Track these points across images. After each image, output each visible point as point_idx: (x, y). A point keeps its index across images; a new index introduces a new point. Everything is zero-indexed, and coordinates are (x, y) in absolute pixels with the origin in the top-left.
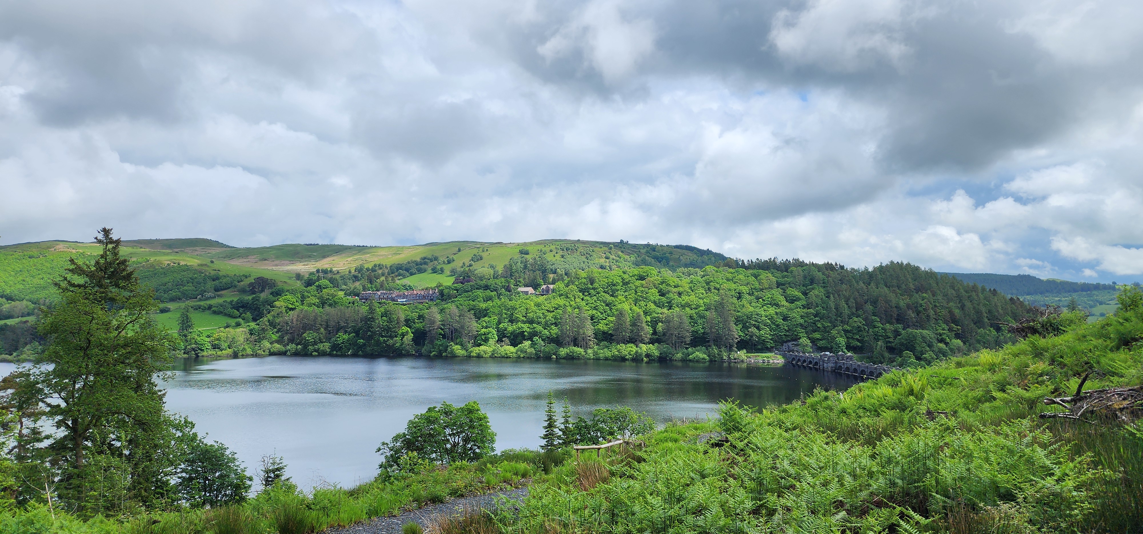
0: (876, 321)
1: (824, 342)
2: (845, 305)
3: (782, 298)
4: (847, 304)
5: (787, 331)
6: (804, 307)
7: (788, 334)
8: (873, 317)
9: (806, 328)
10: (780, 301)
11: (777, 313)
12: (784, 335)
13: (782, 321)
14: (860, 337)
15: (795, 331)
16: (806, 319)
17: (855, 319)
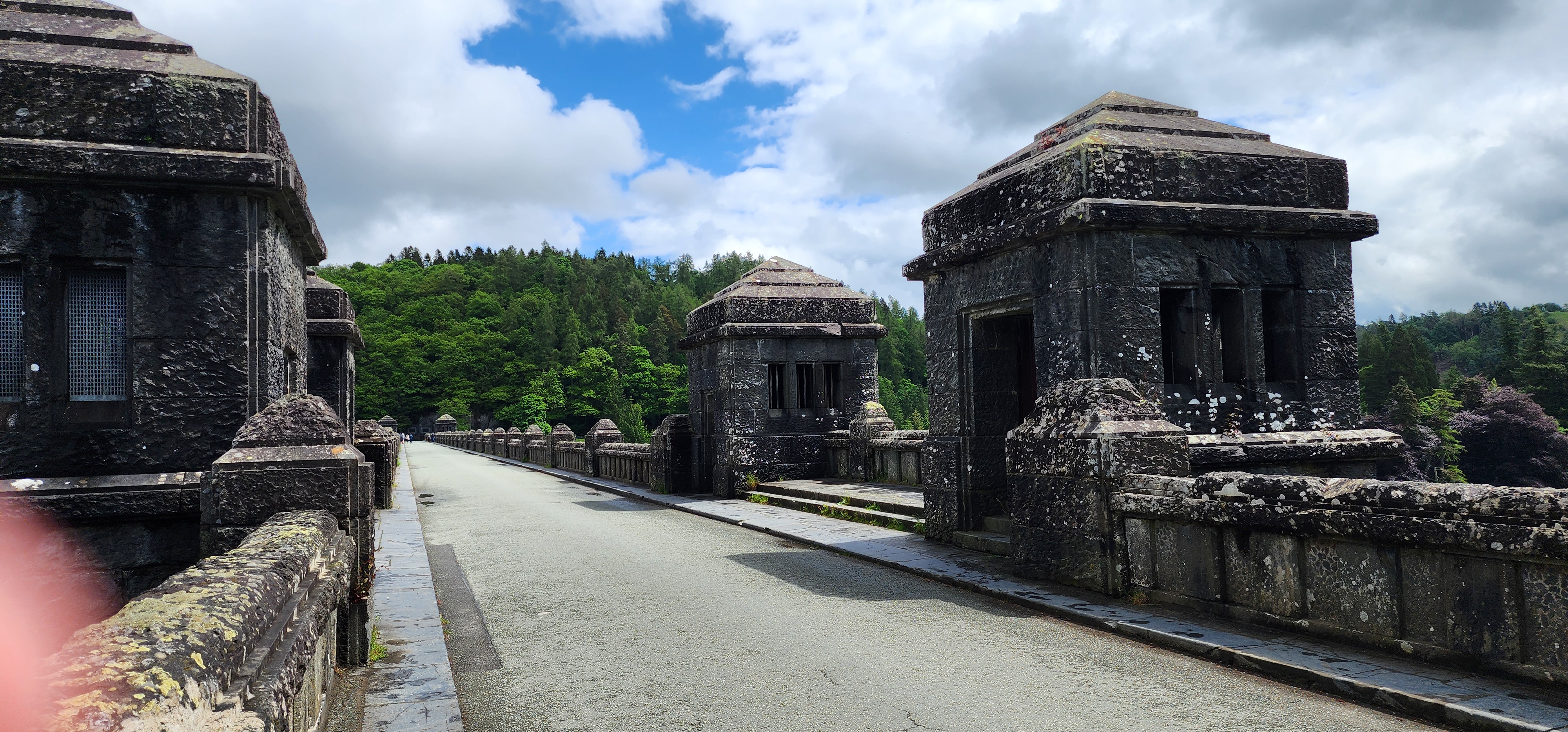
0: (640, 357)
1: (512, 407)
2: (578, 323)
3: (448, 310)
4: (585, 320)
5: (428, 385)
6: (492, 328)
7: (427, 390)
8: (636, 348)
9: (478, 375)
10: (440, 318)
11: (420, 344)
12: (418, 393)
13: (421, 361)
14: (597, 394)
15: (447, 384)
16: (483, 355)
17: (592, 351)
